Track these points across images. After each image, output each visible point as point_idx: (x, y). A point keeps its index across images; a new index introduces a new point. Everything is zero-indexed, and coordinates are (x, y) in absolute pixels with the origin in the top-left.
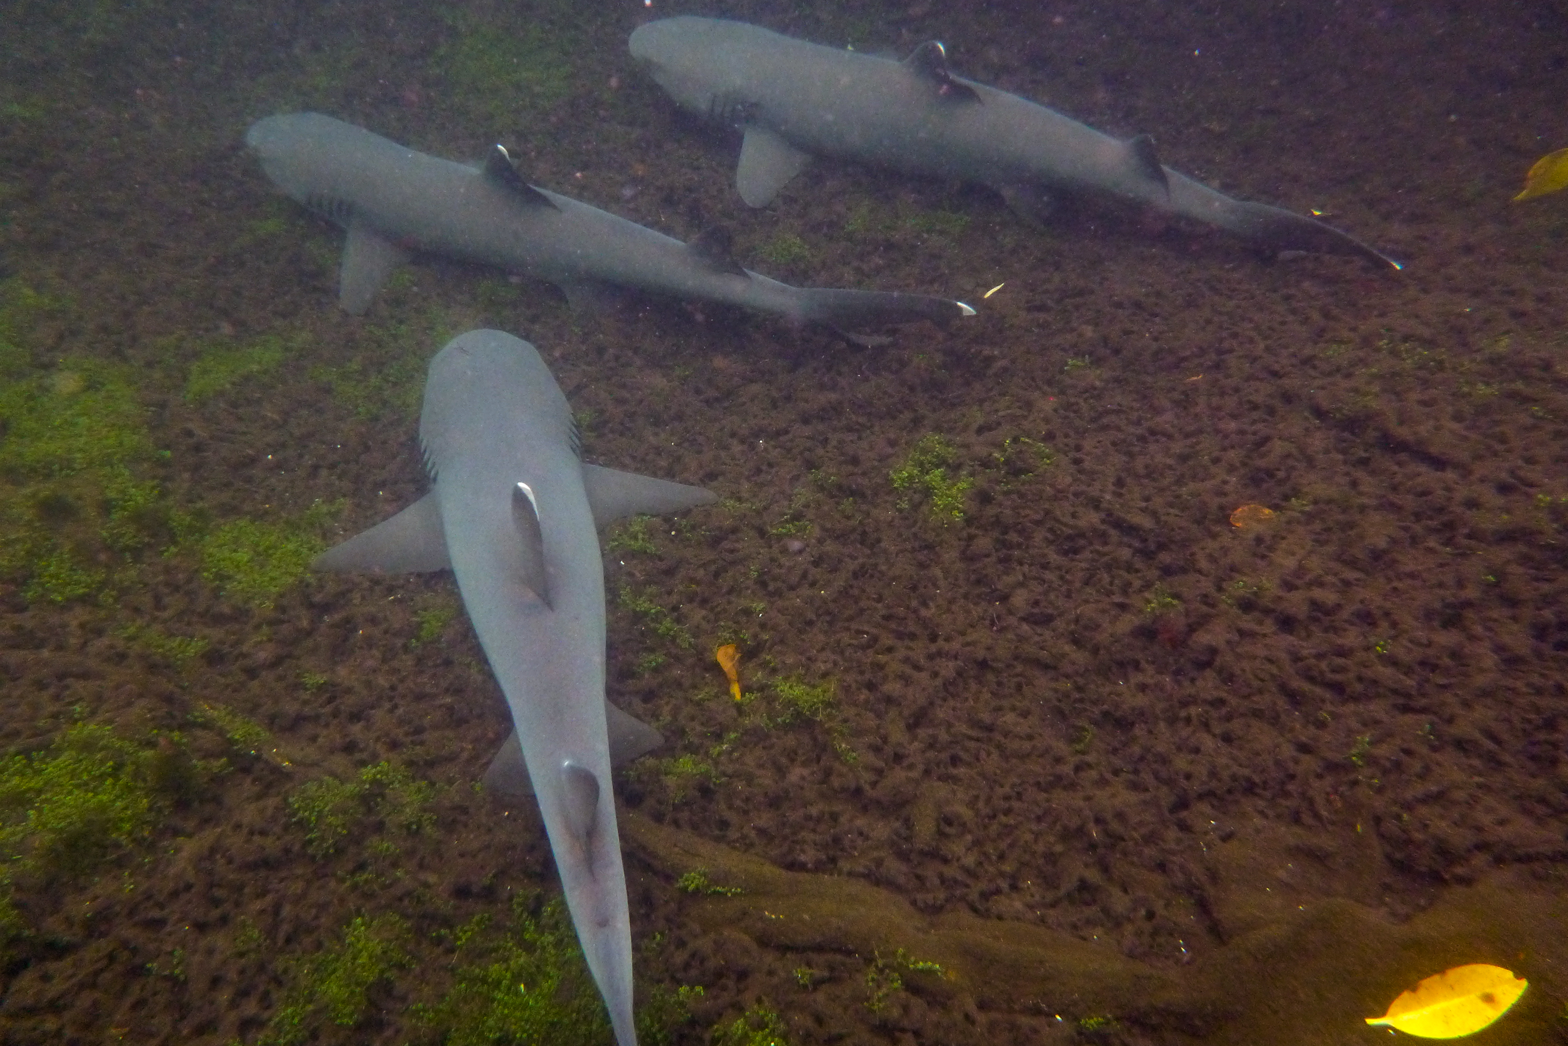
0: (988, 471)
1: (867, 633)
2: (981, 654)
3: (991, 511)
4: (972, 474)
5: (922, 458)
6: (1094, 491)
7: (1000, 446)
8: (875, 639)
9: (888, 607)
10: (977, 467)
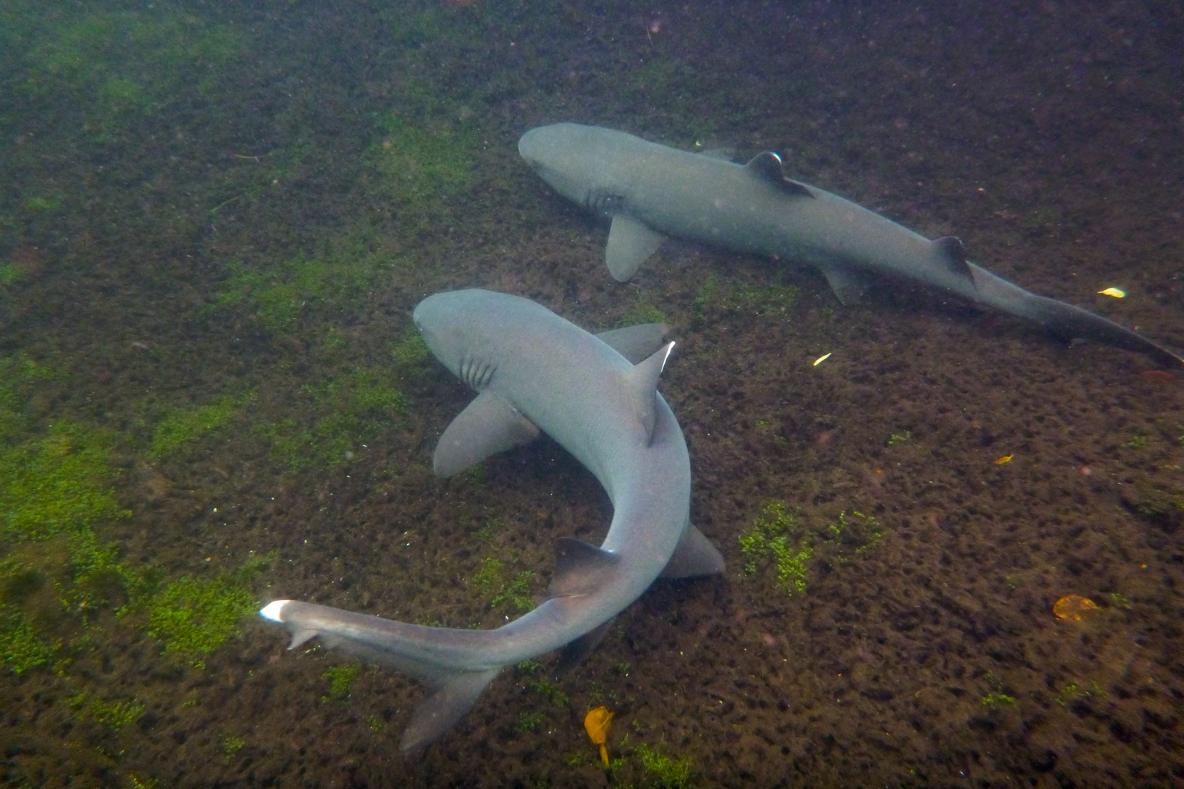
0: (825, 542)
1: (722, 700)
2: (827, 731)
3: (830, 582)
4: (812, 545)
5: (766, 525)
6: (923, 570)
7: (835, 518)
8: (730, 707)
9: (741, 673)
10: (816, 538)
